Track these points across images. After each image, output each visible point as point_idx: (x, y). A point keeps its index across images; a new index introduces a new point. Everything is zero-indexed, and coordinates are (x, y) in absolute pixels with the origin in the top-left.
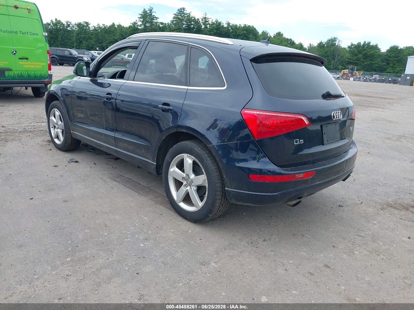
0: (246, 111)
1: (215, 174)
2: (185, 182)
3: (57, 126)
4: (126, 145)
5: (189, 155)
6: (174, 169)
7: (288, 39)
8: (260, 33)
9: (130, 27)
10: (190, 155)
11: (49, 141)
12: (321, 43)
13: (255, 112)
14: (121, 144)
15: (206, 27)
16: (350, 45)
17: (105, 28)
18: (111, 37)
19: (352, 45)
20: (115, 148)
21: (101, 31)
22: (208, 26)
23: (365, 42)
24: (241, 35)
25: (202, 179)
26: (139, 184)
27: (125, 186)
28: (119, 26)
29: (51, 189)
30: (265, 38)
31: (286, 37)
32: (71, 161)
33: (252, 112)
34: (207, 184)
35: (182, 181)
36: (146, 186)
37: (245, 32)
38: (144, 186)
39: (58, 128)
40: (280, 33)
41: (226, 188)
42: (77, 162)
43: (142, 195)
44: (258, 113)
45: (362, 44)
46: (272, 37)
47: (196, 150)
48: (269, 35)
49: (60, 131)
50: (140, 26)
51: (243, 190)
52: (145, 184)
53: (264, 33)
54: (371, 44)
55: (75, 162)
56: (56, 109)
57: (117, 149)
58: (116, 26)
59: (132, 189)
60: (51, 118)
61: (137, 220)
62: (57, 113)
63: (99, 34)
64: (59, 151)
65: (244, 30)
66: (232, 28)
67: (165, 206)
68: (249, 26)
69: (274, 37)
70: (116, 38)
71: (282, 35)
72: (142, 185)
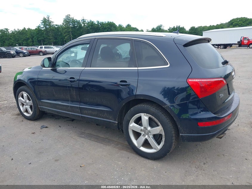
0: (190, 80)
1: (170, 125)
2: (143, 132)
3: (25, 104)
4: (90, 112)
5: (145, 114)
6: (133, 125)
7: (134, 28)
8: (118, 26)
9: (36, 29)
10: (147, 113)
11: (18, 115)
12: (153, 28)
13: (197, 80)
14: (85, 112)
15: (85, 25)
16: (169, 28)
17: (19, 31)
18: (24, 37)
19: (170, 28)
20: (80, 115)
21: (17, 33)
22: (86, 24)
23: (177, 26)
24: (107, 28)
25: (159, 130)
26: (99, 137)
27: (90, 140)
28: (29, 29)
29: (40, 153)
30: (121, 28)
31: (133, 27)
32: (43, 127)
33: (195, 80)
34: (164, 133)
35: (141, 132)
36: (104, 137)
37: (109, 26)
38: (103, 138)
39: (26, 105)
40: (129, 24)
41: (180, 134)
42: (47, 127)
43: (106, 145)
44: (199, 80)
45: (176, 27)
46: (125, 27)
47: (152, 110)
48: (123, 27)
49: (28, 107)
50: (43, 28)
51: (193, 134)
52: (103, 136)
53: (120, 26)
54: (181, 27)
55: (46, 127)
56: (24, 92)
57: (82, 115)
58: (27, 29)
59: (96, 141)
60: (19, 99)
61: (116, 166)
62: (25, 95)
63: (16, 36)
64: (29, 121)
65: (108, 25)
66: (100, 24)
67: (127, 151)
68: (110, 22)
69: (126, 27)
70: (27, 37)
71: (130, 26)
72: (101, 137)
